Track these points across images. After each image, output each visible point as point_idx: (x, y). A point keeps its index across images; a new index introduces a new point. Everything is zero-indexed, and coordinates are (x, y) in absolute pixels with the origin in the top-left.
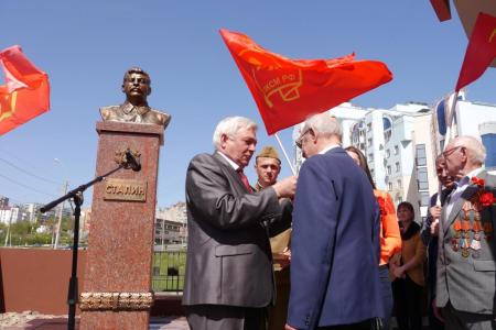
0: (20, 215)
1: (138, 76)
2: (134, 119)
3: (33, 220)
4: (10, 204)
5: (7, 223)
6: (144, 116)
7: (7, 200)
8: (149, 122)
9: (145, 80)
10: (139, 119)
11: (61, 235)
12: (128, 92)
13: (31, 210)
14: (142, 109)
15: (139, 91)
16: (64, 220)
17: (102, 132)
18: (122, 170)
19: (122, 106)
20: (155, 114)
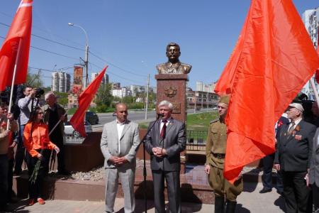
0: (127, 92)
1: (172, 48)
2: (172, 72)
3: (134, 95)
4: (121, 86)
5: (121, 97)
6: (177, 69)
7: (119, 84)
8: (180, 73)
9: (177, 49)
10: (175, 71)
11: (149, 103)
12: (169, 57)
13: (132, 89)
14: (176, 65)
15: (174, 56)
16: (149, 94)
17: (158, 80)
18: (168, 98)
19: (166, 64)
20: (183, 67)
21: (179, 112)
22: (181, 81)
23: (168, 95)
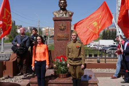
2: (63, 15)
3: (30, 32)
6: (66, 14)
7: (22, 26)
9: (65, 2)
10: (64, 15)
12: (61, 7)
13: (29, 29)
14: (65, 12)
15: (64, 6)
17: (55, 20)
18: (61, 31)
19: (59, 11)
20: (69, 13)
21: (67, 39)
22: (68, 21)
23: (61, 30)
